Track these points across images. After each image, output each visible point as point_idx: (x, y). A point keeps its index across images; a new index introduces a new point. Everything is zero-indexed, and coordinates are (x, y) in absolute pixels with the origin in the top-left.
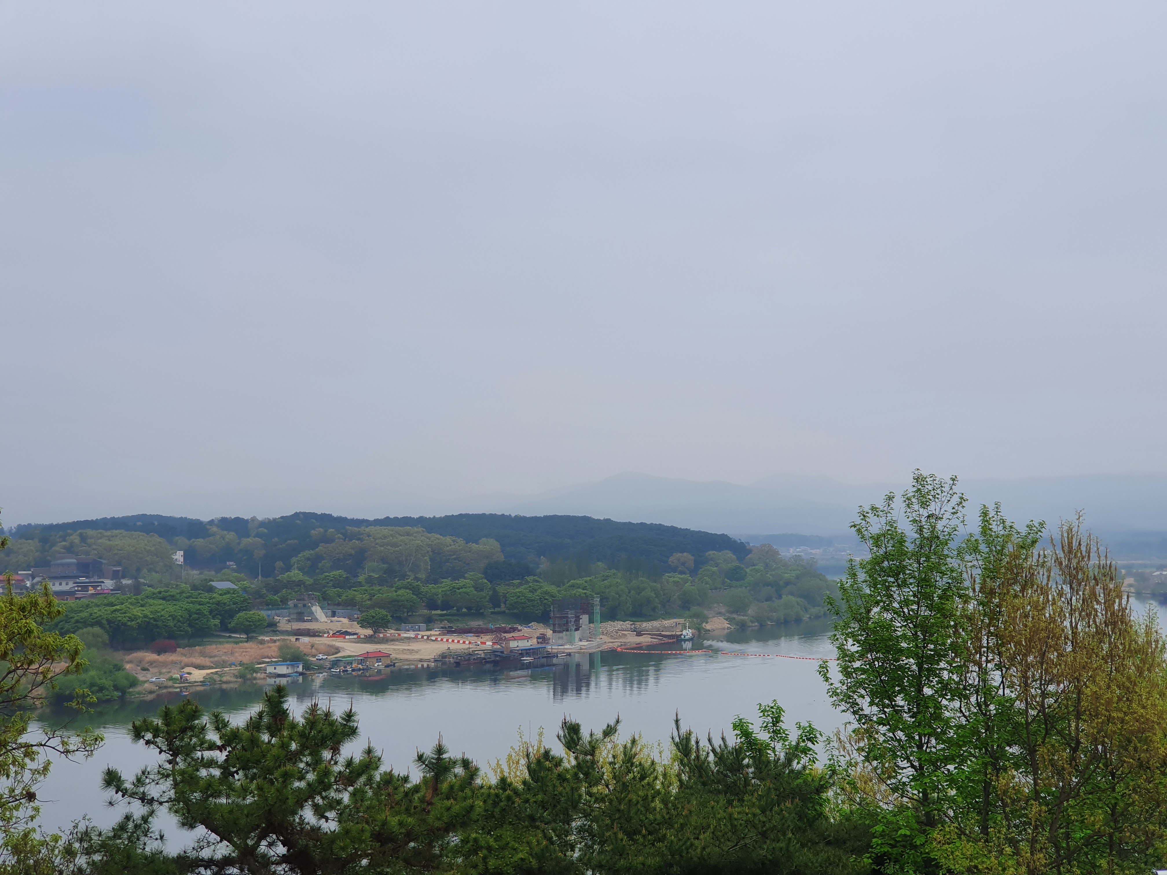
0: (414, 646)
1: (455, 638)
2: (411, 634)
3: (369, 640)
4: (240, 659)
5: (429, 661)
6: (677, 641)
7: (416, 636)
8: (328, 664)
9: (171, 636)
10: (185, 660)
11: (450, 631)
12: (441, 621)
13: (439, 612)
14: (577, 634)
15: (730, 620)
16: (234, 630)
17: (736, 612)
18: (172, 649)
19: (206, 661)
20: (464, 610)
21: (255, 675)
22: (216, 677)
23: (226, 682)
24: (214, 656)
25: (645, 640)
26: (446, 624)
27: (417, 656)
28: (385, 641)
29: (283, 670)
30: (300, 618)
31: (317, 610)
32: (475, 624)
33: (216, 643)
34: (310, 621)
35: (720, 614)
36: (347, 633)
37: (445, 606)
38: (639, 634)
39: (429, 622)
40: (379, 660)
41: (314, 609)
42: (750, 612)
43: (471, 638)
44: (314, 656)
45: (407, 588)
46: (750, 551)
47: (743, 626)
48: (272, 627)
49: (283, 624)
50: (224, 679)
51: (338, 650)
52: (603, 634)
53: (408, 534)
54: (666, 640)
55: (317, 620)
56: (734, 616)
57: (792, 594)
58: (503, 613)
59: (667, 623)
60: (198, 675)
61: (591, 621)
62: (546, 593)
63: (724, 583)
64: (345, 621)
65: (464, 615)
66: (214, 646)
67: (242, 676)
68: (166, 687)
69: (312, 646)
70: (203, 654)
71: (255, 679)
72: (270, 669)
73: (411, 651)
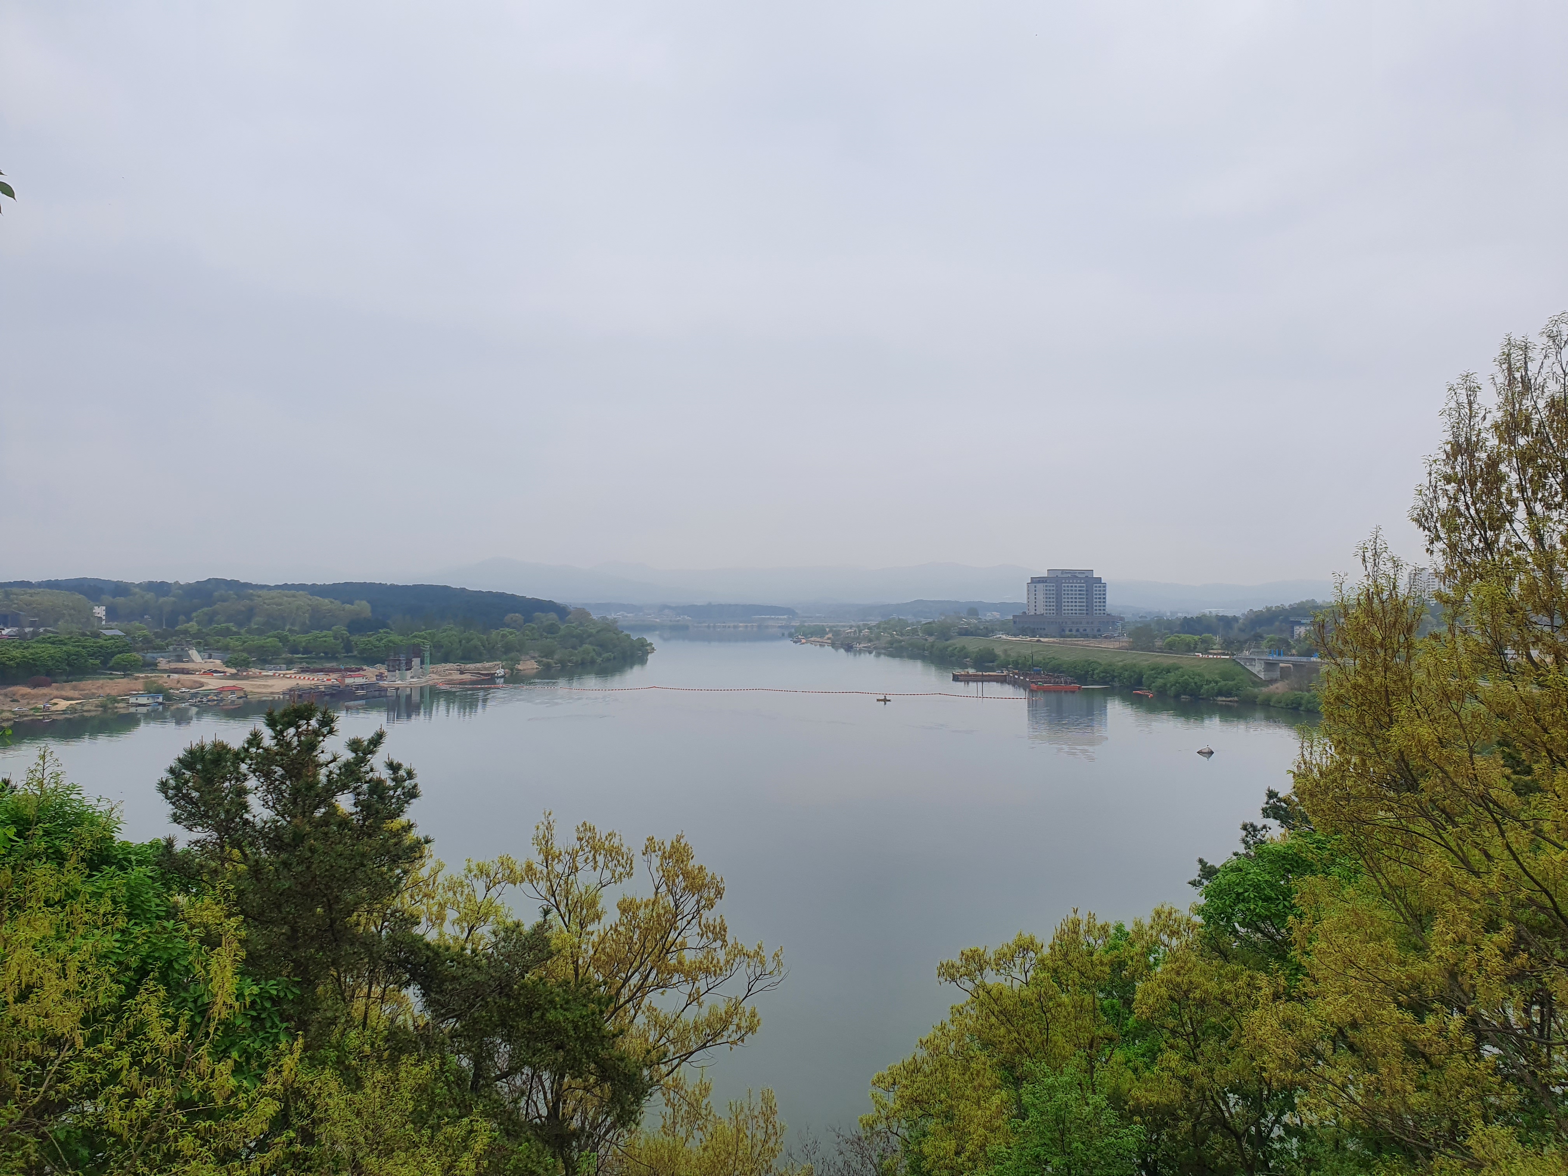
0: (270, 682)
1: (307, 676)
2: (271, 673)
3: (233, 677)
4: (108, 691)
5: (278, 693)
6: (491, 679)
7: (274, 674)
8: (188, 696)
9: (49, 673)
10: (55, 693)
11: (304, 671)
12: (301, 663)
13: (300, 656)
14: (409, 674)
15: (539, 662)
16: (112, 668)
17: (546, 656)
18: (47, 684)
19: (76, 694)
20: (322, 654)
21: (116, 705)
22: (79, 707)
23: (86, 711)
24: (84, 690)
25: (467, 677)
26: (304, 665)
27: (270, 690)
28: (247, 678)
29: (143, 700)
30: (179, 659)
31: (194, 653)
32: (328, 665)
33: (93, 679)
34: (188, 662)
35: (533, 658)
36: (216, 672)
37: (306, 651)
38: (462, 673)
39: (290, 664)
40: (232, 693)
41: (190, 652)
42: (556, 657)
43: (321, 676)
44: (178, 689)
45: (275, 637)
46: (569, 613)
47: (548, 667)
48: (152, 666)
49: (163, 663)
50: (85, 708)
51: (202, 685)
52: (433, 672)
53: (294, 596)
54: (483, 677)
55: (193, 661)
56: (544, 659)
57: (591, 643)
58: (355, 656)
59: (487, 665)
60: (63, 704)
61: (422, 662)
62: (390, 641)
63: (541, 635)
64: (218, 662)
65: (321, 658)
66: (90, 682)
67: (104, 706)
68: (26, 716)
69: (178, 682)
70: (74, 688)
71: (116, 708)
72: (132, 700)
73: (265, 686)
